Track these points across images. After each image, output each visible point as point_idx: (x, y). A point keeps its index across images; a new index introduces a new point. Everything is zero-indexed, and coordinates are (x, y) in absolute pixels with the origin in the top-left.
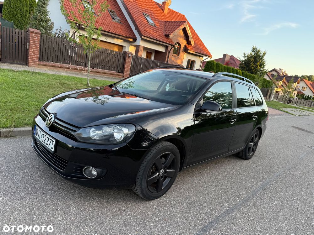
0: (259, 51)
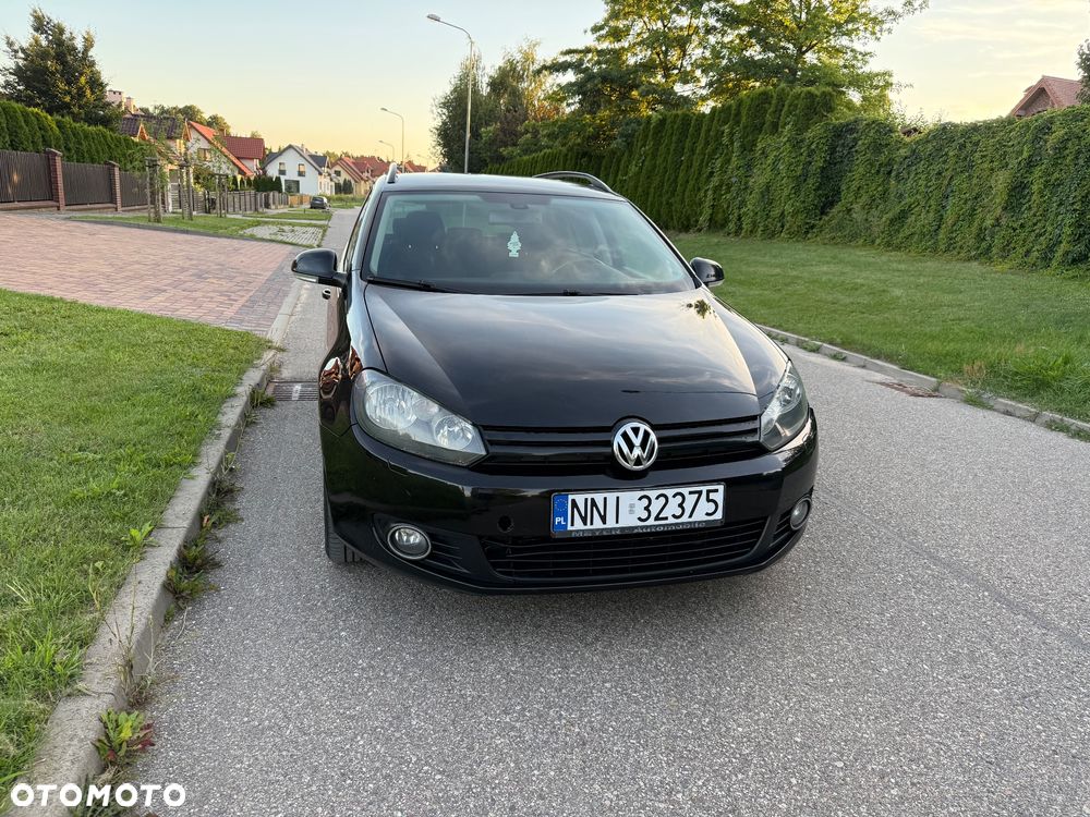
0: (62, 31)
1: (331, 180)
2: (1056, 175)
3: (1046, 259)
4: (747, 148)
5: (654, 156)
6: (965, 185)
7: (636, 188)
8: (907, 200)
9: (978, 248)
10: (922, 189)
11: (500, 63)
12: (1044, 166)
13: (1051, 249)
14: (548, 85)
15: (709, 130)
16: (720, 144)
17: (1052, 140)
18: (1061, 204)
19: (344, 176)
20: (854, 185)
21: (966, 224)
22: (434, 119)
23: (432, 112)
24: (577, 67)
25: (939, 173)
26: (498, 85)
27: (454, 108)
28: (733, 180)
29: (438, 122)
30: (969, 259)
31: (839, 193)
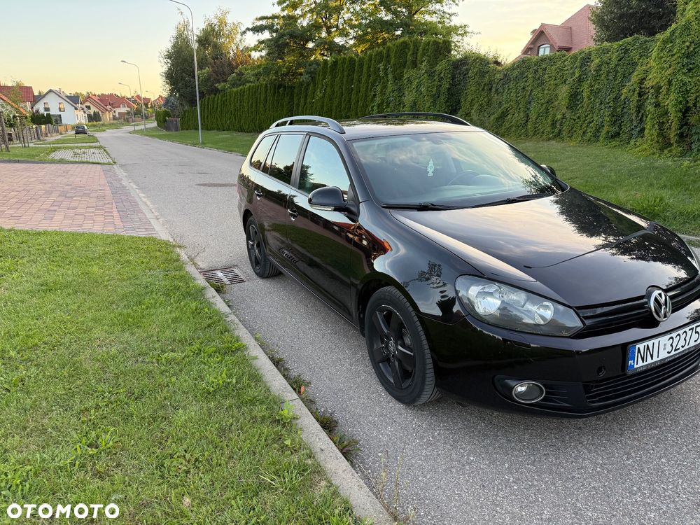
1: (85, 112)
2: (596, 86)
3: (596, 136)
4: (398, 78)
5: (332, 86)
6: (540, 95)
7: (322, 107)
8: (505, 106)
9: (553, 132)
10: (514, 98)
11: (203, 26)
12: (588, 82)
13: (598, 130)
14: (238, 40)
15: (369, 67)
16: (379, 76)
17: (593, 65)
18: (601, 104)
19: (93, 109)
20: (469, 98)
21: (543, 118)
22: (162, 67)
23: (161, 62)
24: (270, 28)
25: (524, 88)
26: (204, 41)
27: (176, 58)
28: (391, 99)
29: (165, 69)
30: (549, 139)
31: (459, 103)
